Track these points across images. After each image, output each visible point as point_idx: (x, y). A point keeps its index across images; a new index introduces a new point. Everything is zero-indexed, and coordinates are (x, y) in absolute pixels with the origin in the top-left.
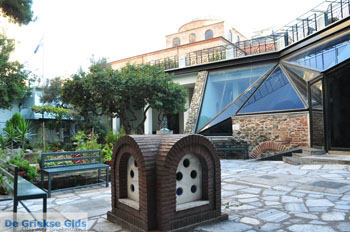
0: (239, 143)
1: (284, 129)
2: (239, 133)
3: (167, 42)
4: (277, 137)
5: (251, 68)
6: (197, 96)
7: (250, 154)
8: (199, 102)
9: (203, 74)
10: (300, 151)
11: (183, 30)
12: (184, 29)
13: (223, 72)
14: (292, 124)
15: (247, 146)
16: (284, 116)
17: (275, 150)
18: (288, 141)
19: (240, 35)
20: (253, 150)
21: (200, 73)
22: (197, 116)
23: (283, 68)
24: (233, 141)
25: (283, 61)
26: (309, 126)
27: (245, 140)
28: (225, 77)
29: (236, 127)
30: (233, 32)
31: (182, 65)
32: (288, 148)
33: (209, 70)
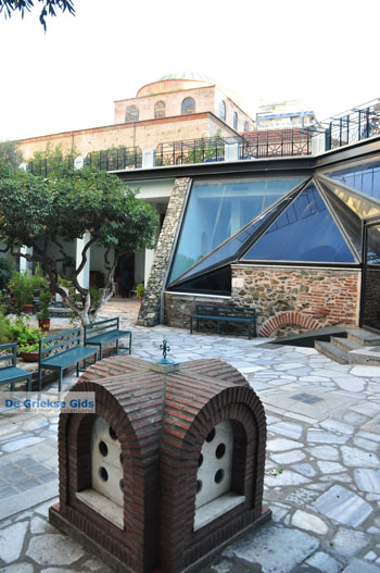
0: (241, 310)
1: (318, 294)
2: (242, 293)
3: (116, 111)
4: (305, 306)
5: (267, 180)
6: (171, 221)
7: (260, 329)
8: (174, 231)
9: (183, 183)
10: (344, 335)
11: (144, 93)
12: (147, 91)
13: (219, 182)
14: (332, 287)
15: (254, 315)
16: (320, 272)
17: (300, 327)
18: (323, 314)
19: (239, 111)
20: (264, 323)
21: (177, 181)
22: (171, 255)
23: (318, 187)
24: (231, 305)
25: (321, 174)
26: (359, 293)
27: (252, 306)
28: (221, 190)
29: (238, 282)
30: (228, 104)
31: (148, 164)
32: (323, 326)
33: (194, 178)
